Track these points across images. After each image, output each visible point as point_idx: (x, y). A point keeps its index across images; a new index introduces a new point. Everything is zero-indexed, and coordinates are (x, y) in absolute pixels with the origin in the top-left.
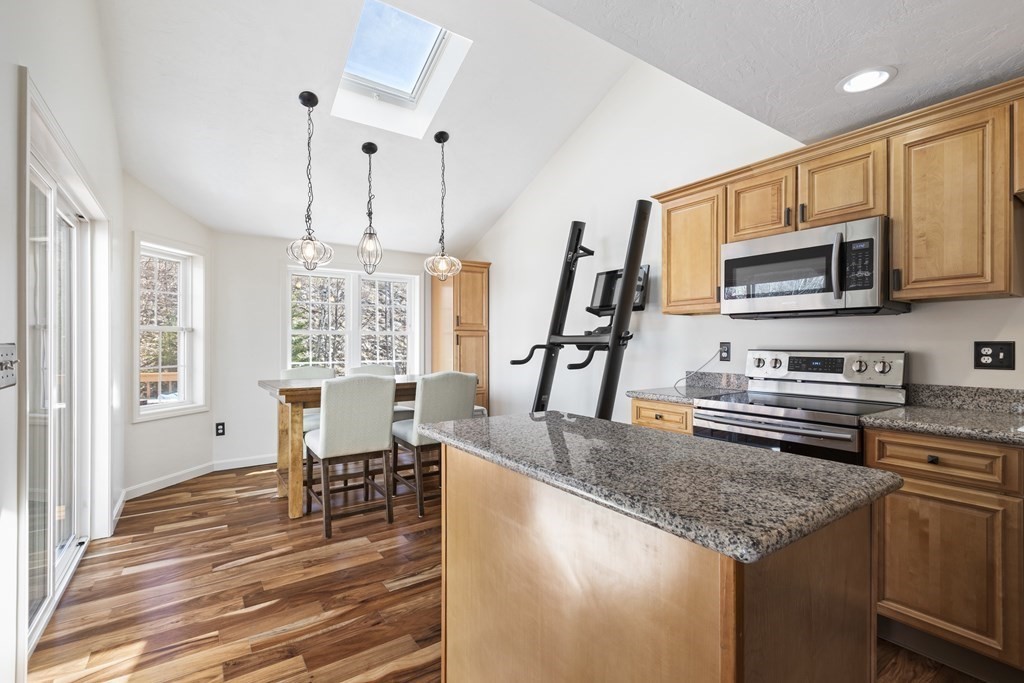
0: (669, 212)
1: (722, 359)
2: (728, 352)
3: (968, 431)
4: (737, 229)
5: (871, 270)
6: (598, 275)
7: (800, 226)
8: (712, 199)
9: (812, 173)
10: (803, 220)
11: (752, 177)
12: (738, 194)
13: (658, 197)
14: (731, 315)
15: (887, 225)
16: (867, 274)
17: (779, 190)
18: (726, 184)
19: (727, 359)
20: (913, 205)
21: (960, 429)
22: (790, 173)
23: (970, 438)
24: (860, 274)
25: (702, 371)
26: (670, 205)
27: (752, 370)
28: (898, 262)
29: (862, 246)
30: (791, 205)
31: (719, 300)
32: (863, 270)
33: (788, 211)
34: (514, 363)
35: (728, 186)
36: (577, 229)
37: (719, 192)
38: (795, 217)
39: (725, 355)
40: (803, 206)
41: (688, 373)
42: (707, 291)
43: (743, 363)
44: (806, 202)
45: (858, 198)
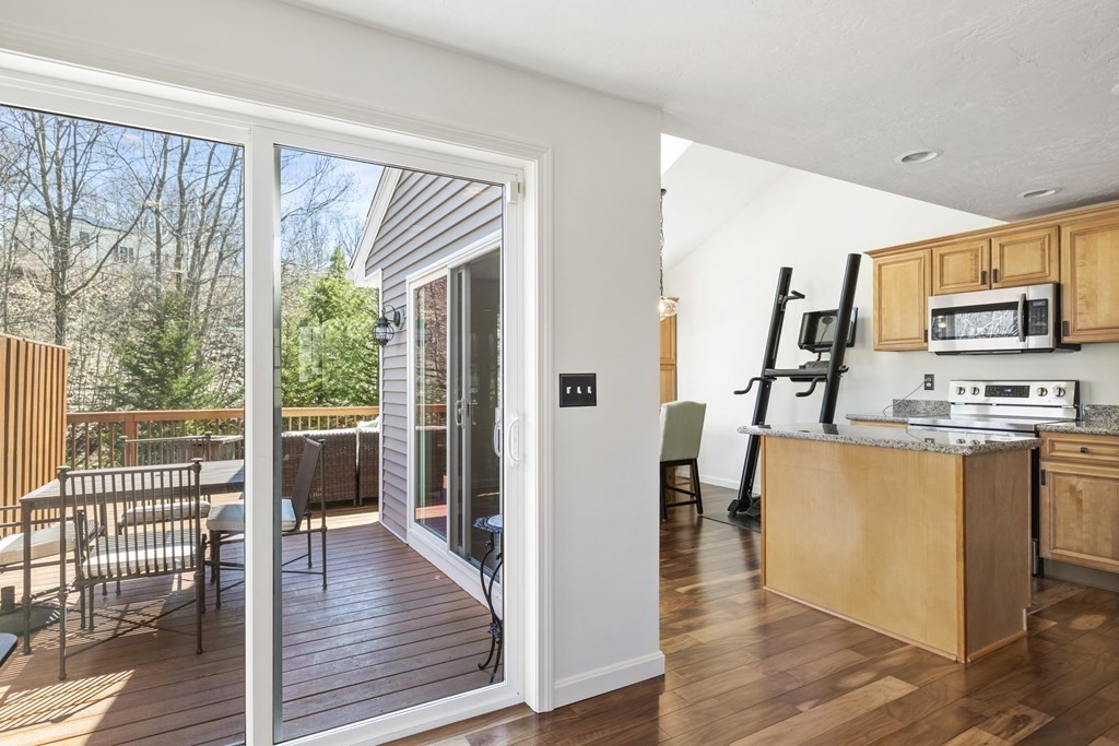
0: (880, 266)
1: (927, 388)
2: (932, 382)
3: (1105, 430)
4: (942, 284)
5: (1047, 322)
6: (805, 314)
7: (994, 285)
8: (920, 258)
9: (1002, 246)
10: (996, 281)
11: (954, 243)
12: (942, 256)
13: (870, 253)
14: (937, 353)
15: (1058, 288)
16: (1044, 324)
17: (976, 256)
18: (931, 248)
19: (931, 388)
20: (1078, 276)
21: (1101, 429)
22: (985, 244)
23: (1107, 434)
24: (1038, 324)
25: (908, 399)
26: (881, 260)
27: (953, 397)
28: (1066, 316)
29: (1040, 304)
30: (986, 268)
31: (926, 341)
32: (1041, 321)
33: (984, 273)
34: (737, 393)
35: (933, 250)
36: (786, 274)
37: (926, 253)
38: (990, 278)
39: (929, 385)
40: (996, 271)
41: (895, 401)
42: (916, 332)
43: (946, 391)
44: (998, 268)
45: (1037, 268)
